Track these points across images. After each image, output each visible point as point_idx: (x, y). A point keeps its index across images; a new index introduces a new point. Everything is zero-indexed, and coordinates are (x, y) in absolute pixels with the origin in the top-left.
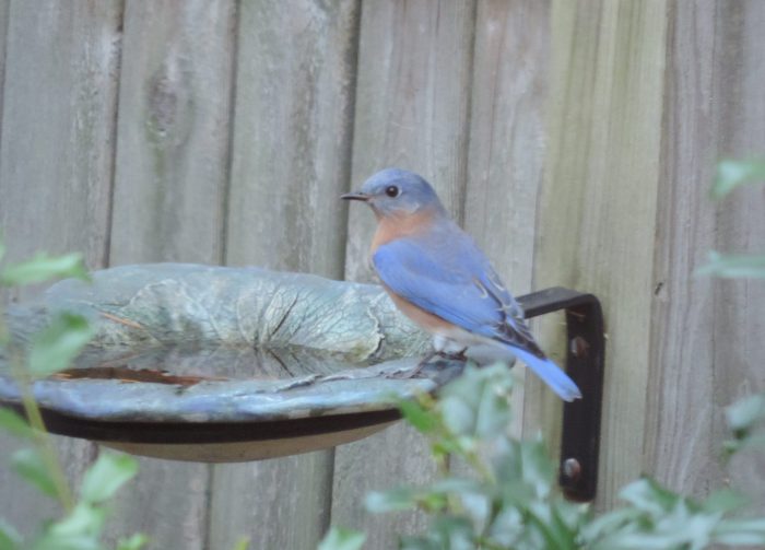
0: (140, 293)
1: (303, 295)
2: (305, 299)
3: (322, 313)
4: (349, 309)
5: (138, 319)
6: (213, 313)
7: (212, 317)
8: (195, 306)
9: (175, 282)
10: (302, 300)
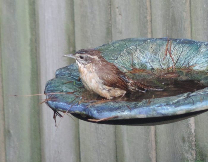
0: (122, 54)
1: (185, 49)
2: (186, 50)
3: (192, 56)
4: (203, 53)
5: (121, 65)
6: (150, 59)
7: (150, 61)
8: (143, 57)
9: (135, 47)
10: (185, 51)
